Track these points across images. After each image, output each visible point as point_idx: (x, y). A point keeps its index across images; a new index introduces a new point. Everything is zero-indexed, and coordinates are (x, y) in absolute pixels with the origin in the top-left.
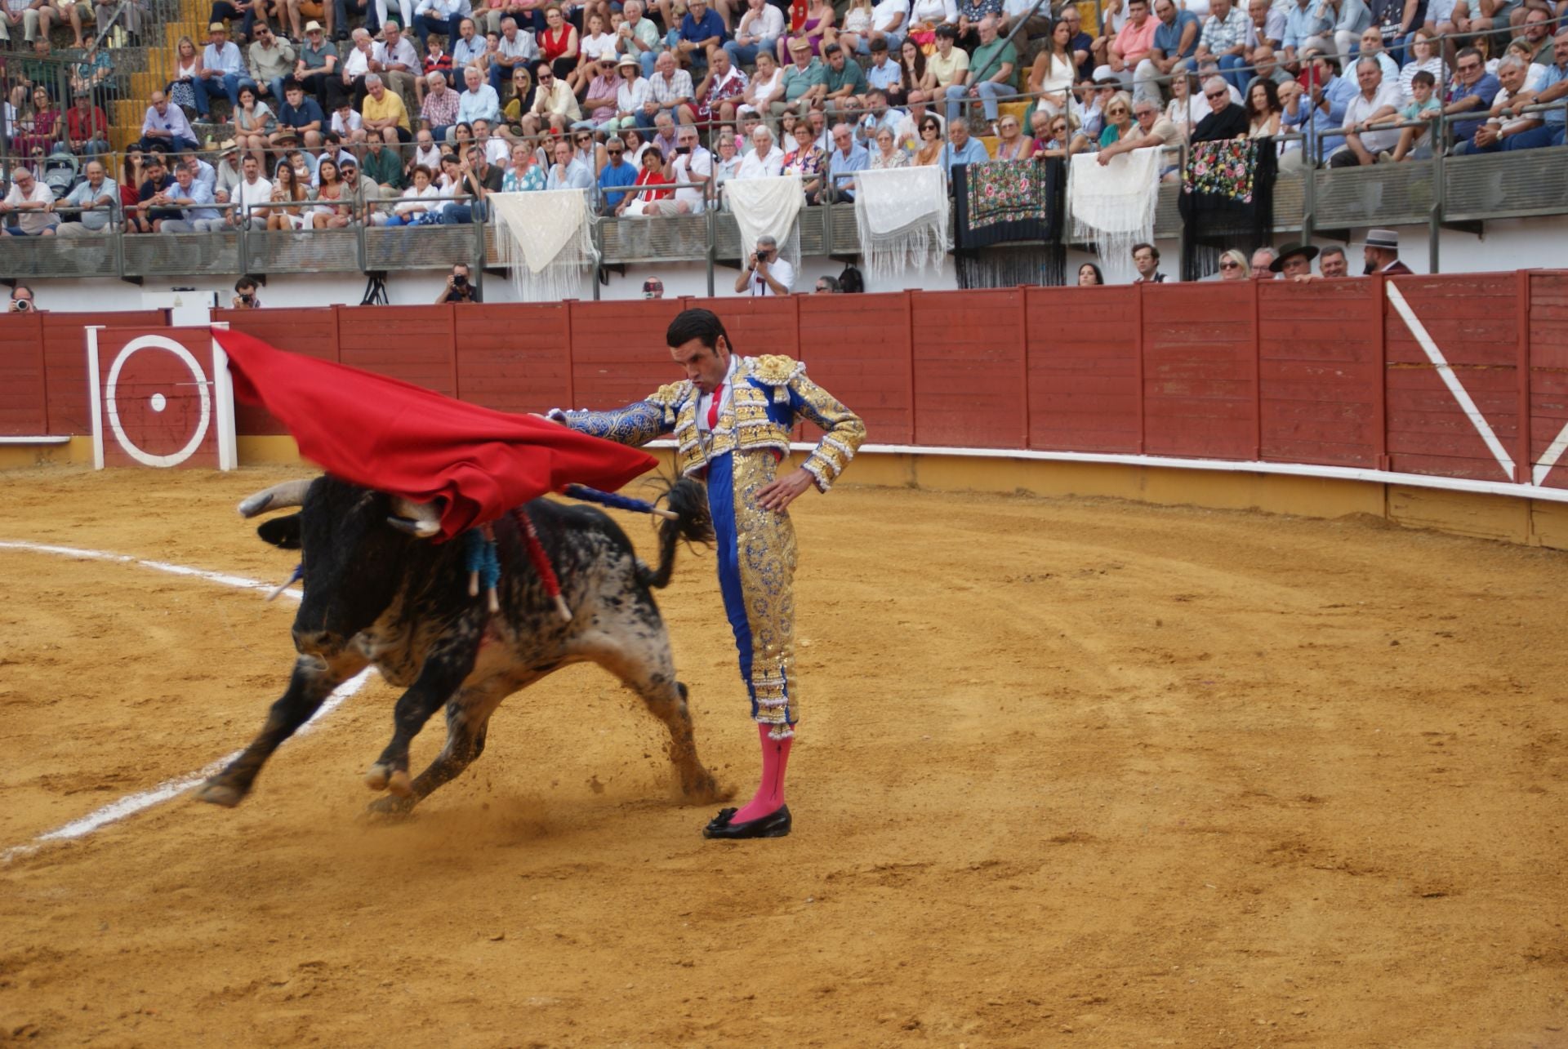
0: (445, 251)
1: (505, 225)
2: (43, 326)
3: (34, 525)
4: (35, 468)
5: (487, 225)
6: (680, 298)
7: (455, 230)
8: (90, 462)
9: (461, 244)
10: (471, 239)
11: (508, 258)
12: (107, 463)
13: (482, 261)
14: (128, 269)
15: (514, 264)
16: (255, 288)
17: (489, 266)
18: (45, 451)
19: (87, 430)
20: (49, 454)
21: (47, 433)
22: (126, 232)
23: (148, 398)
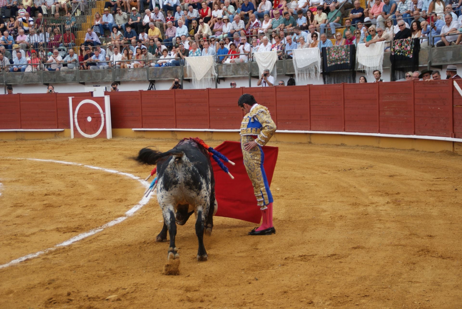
0: (172, 74)
1: (190, 66)
2: (56, 97)
3: (54, 155)
4: (54, 138)
5: (184, 66)
6: (241, 87)
7: (175, 68)
8: (70, 137)
9: (177, 72)
10: (179, 71)
11: (190, 76)
12: (75, 137)
13: (183, 77)
14: (81, 80)
15: (192, 78)
16: (117, 86)
17: (185, 78)
18: (57, 133)
19: (69, 127)
20: (58, 134)
21: (58, 128)
22: (80, 69)
23: (86, 118)
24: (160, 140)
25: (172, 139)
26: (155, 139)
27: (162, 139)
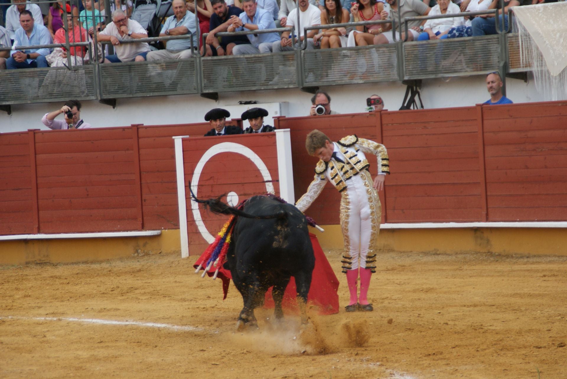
0: (472, 61)
1: (527, 36)
2: (138, 138)
4: (134, 257)
5: (510, 35)
7: (481, 41)
8: (178, 253)
9: (487, 53)
10: (495, 48)
11: (529, 65)
12: (190, 253)
13: (506, 67)
14: (206, 87)
15: (535, 69)
17: (512, 71)
18: (141, 243)
19: (176, 226)
20: (144, 245)
21: (143, 228)
22: (204, 56)
23: (225, 195)
24: (440, 258)
25: (477, 253)
26: (426, 254)
27: (445, 254)
